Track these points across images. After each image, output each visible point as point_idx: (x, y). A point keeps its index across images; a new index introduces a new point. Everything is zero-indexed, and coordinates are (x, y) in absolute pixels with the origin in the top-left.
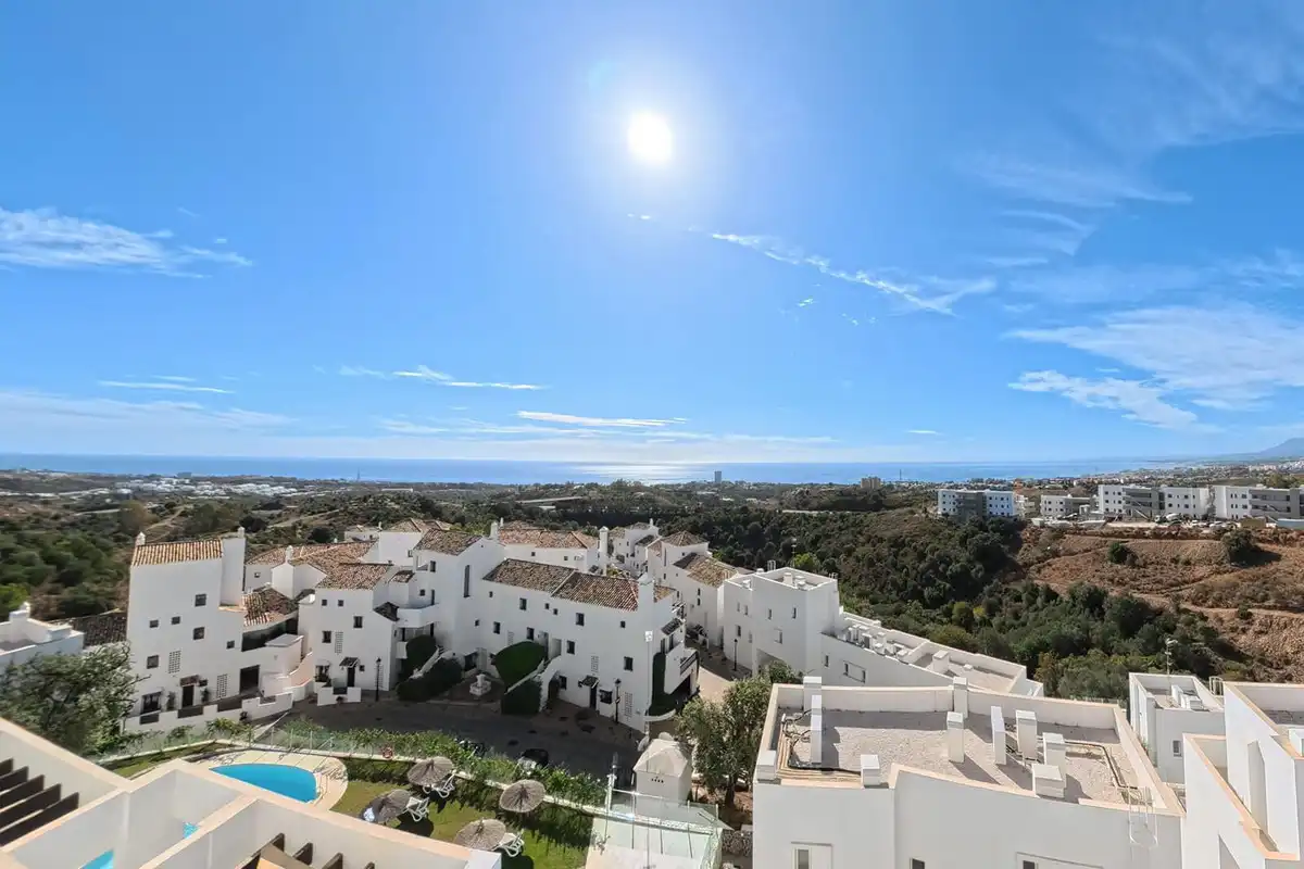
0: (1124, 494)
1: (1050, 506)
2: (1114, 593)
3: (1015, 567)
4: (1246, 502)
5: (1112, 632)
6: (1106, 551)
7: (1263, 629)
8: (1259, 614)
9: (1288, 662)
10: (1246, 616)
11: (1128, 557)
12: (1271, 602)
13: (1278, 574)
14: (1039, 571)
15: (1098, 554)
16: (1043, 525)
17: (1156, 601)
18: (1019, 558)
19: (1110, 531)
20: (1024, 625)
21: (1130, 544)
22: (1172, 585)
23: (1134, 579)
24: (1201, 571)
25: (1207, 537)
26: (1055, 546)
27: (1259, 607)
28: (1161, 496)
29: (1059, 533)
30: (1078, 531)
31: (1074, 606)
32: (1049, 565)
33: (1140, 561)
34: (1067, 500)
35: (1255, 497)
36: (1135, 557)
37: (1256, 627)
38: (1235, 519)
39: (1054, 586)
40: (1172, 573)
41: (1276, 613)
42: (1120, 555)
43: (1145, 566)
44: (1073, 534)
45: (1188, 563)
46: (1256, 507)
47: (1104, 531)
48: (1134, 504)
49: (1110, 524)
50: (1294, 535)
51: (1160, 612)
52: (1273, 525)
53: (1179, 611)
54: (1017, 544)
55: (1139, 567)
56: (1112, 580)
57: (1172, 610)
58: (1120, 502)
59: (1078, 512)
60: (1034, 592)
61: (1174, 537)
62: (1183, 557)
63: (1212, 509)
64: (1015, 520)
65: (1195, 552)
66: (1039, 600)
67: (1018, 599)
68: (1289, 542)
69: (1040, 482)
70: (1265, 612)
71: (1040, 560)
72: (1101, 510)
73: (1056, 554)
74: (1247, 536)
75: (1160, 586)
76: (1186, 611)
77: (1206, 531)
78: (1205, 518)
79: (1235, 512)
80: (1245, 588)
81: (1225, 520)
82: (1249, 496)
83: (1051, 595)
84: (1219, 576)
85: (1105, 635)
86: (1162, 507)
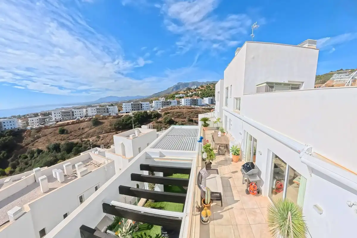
0: (61, 113)
1: (33, 122)
2: (63, 143)
3: (22, 147)
4: (95, 111)
5: (64, 154)
6: (58, 131)
7: (103, 139)
8: (101, 136)
9: (108, 144)
10: (99, 137)
11: (65, 131)
12: (104, 132)
13: (104, 126)
14: (33, 145)
15: (55, 133)
16: (32, 129)
17: (75, 141)
18: (23, 144)
19: (58, 125)
20: (31, 165)
21: (65, 128)
22: (80, 135)
23: (68, 137)
24: (86, 130)
25: (87, 121)
26: (38, 135)
27: (101, 134)
28: (73, 112)
29: (39, 130)
30: (46, 128)
31: (49, 151)
32: (37, 142)
33: (69, 132)
34: (40, 119)
35: (97, 109)
36: (67, 131)
37: (101, 139)
38: (93, 116)
39: (40, 148)
40: (79, 132)
41: (105, 134)
42: (62, 132)
43: (71, 132)
44: (44, 129)
45: (83, 129)
46: (97, 112)
47: (56, 126)
48: (65, 116)
49: (58, 123)
50: (107, 117)
51: (77, 143)
52: (102, 116)
53: (82, 141)
54: (21, 139)
55: (69, 134)
56: (61, 140)
57: (80, 142)
58: (60, 116)
59: (45, 122)
60: (32, 153)
61: (78, 123)
62: (81, 128)
63: (87, 114)
64: (18, 129)
65: (84, 125)
66: (35, 155)
67: (26, 157)
68: (106, 119)
69: (24, 116)
70: (103, 135)
71: (32, 141)
72: (54, 119)
73: (39, 137)
74: (97, 119)
75: (76, 137)
76: (84, 141)
77: (86, 120)
78: (85, 116)
79: (93, 114)
80: (98, 131)
81: (90, 116)
82: (96, 110)
83: (40, 151)
84: (91, 130)
85: (62, 156)
86: (73, 115)
